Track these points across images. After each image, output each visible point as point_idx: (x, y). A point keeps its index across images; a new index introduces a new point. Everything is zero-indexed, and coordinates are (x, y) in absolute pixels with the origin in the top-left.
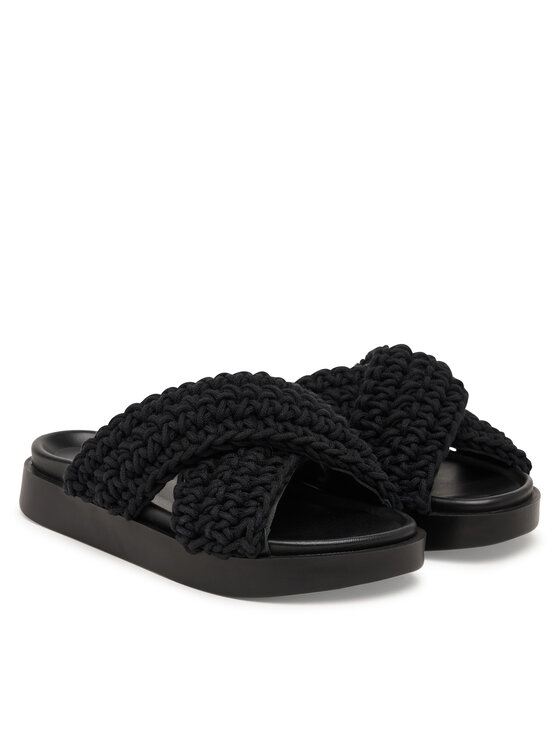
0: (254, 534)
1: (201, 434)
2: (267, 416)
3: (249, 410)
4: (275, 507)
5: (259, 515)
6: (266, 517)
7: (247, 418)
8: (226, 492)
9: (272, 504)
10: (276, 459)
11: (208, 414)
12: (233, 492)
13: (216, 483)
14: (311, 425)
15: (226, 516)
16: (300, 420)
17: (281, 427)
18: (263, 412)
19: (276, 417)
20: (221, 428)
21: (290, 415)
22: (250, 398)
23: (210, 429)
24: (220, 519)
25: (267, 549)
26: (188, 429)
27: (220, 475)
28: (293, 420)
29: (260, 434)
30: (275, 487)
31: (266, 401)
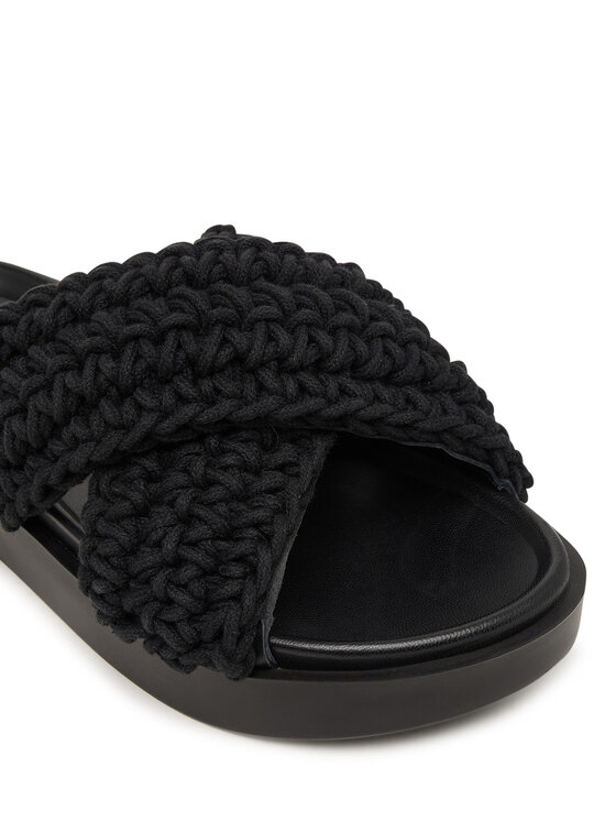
0: (239, 638)
1: (128, 409)
2: (263, 364)
3: (226, 353)
4: (283, 566)
5: (248, 600)
6: (264, 597)
7: (222, 370)
8: (180, 542)
9: (275, 564)
10: (286, 452)
11: (142, 365)
12: (194, 544)
13: (162, 516)
14: (355, 367)
15: (182, 597)
16: (333, 363)
17: (291, 387)
18: (255, 355)
19: (282, 365)
20: (168, 398)
21: (312, 355)
22: (227, 324)
23: (145, 399)
24: (170, 602)
25: (267, 657)
26: (103, 394)
27: (168, 498)
28: (318, 366)
29: (248, 412)
30: (280, 529)
31: (261, 329)
